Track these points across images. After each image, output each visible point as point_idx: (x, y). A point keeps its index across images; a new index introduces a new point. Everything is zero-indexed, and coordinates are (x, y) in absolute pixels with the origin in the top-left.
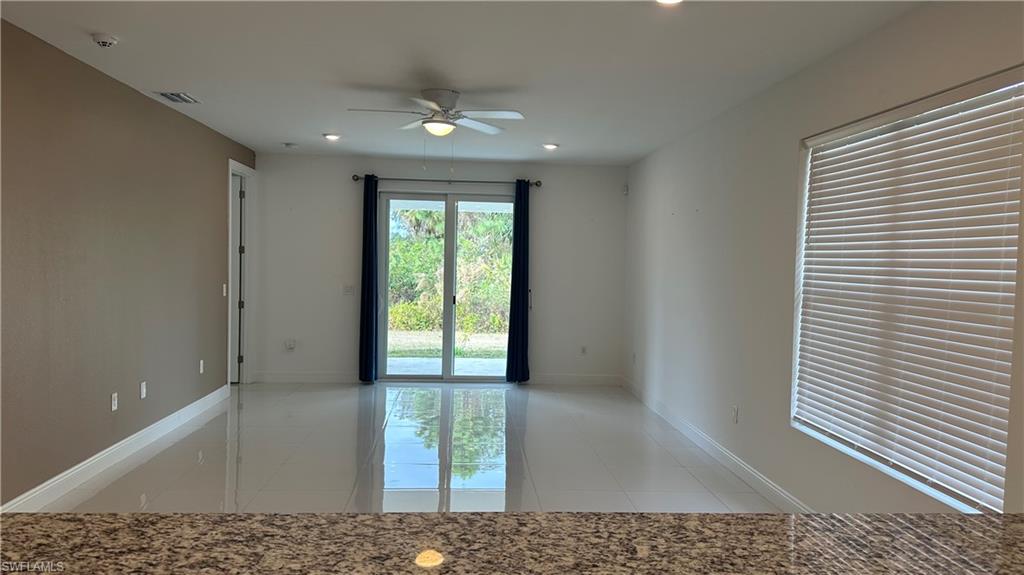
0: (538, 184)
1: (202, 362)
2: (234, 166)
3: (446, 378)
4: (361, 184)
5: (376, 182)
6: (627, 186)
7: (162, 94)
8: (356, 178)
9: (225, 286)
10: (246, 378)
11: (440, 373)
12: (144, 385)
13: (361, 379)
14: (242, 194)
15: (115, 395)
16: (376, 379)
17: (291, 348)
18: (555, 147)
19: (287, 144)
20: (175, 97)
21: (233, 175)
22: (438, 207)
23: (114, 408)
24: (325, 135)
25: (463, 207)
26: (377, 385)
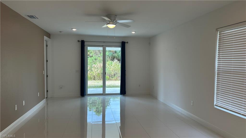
0: (127, 43)
1: (39, 93)
2: (45, 38)
3: (104, 94)
4: (80, 43)
5: (84, 42)
6: (150, 43)
7: (28, 16)
8: (79, 41)
9: (44, 71)
10: (49, 96)
11: (102, 93)
12: (24, 102)
13: (81, 95)
14: (47, 46)
15: (16, 106)
16: (85, 95)
17: (61, 88)
18: (135, 32)
19: (60, 32)
20: (32, 17)
21: (45, 40)
22: (101, 49)
23: (16, 109)
24: (72, 29)
25: (108, 49)
26: (86, 97)
